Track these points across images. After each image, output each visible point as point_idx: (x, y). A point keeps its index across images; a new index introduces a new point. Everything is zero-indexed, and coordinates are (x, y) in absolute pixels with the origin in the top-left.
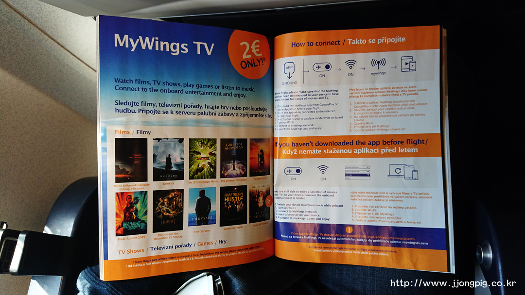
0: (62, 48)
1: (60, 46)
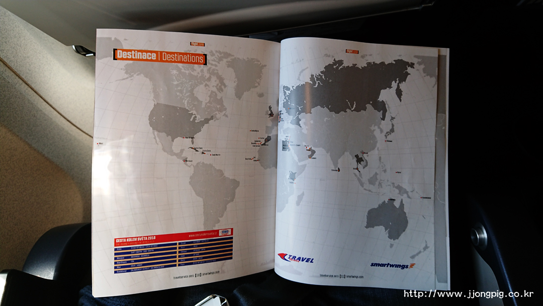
0: (35, 94)
1: (33, 92)
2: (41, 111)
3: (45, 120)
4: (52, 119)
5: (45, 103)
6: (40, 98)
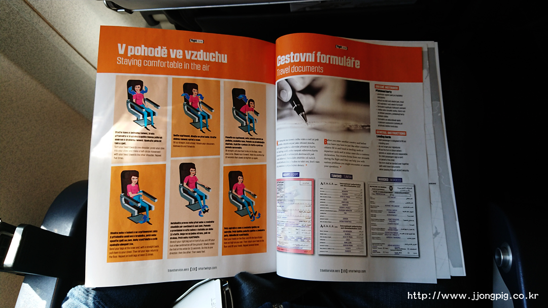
0: (69, 46)
1: (67, 44)
6: (74, 51)
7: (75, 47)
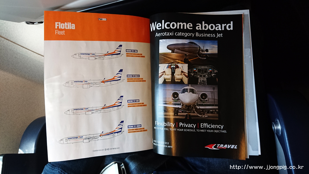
2: (19, 53)
3: (23, 58)
4: (27, 56)
5: (22, 48)
6: (18, 46)
7: (18, 44)
